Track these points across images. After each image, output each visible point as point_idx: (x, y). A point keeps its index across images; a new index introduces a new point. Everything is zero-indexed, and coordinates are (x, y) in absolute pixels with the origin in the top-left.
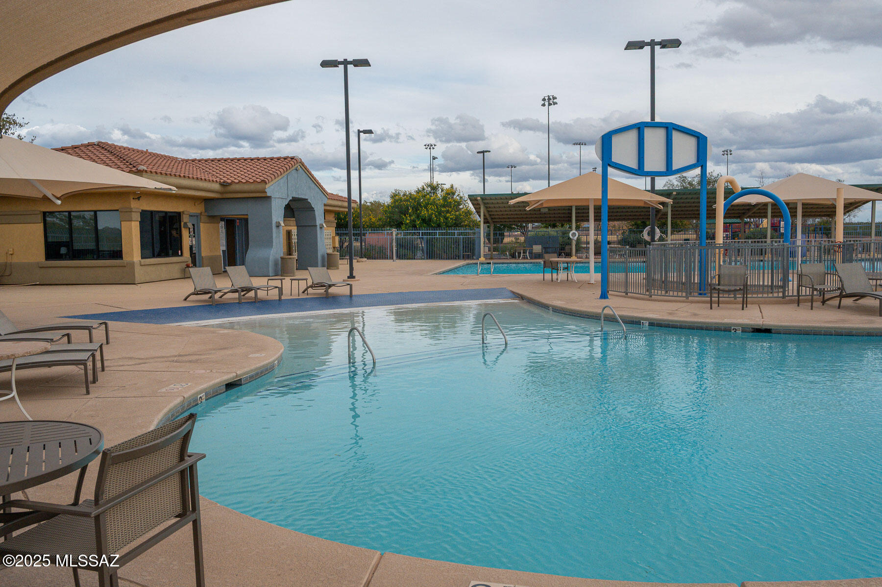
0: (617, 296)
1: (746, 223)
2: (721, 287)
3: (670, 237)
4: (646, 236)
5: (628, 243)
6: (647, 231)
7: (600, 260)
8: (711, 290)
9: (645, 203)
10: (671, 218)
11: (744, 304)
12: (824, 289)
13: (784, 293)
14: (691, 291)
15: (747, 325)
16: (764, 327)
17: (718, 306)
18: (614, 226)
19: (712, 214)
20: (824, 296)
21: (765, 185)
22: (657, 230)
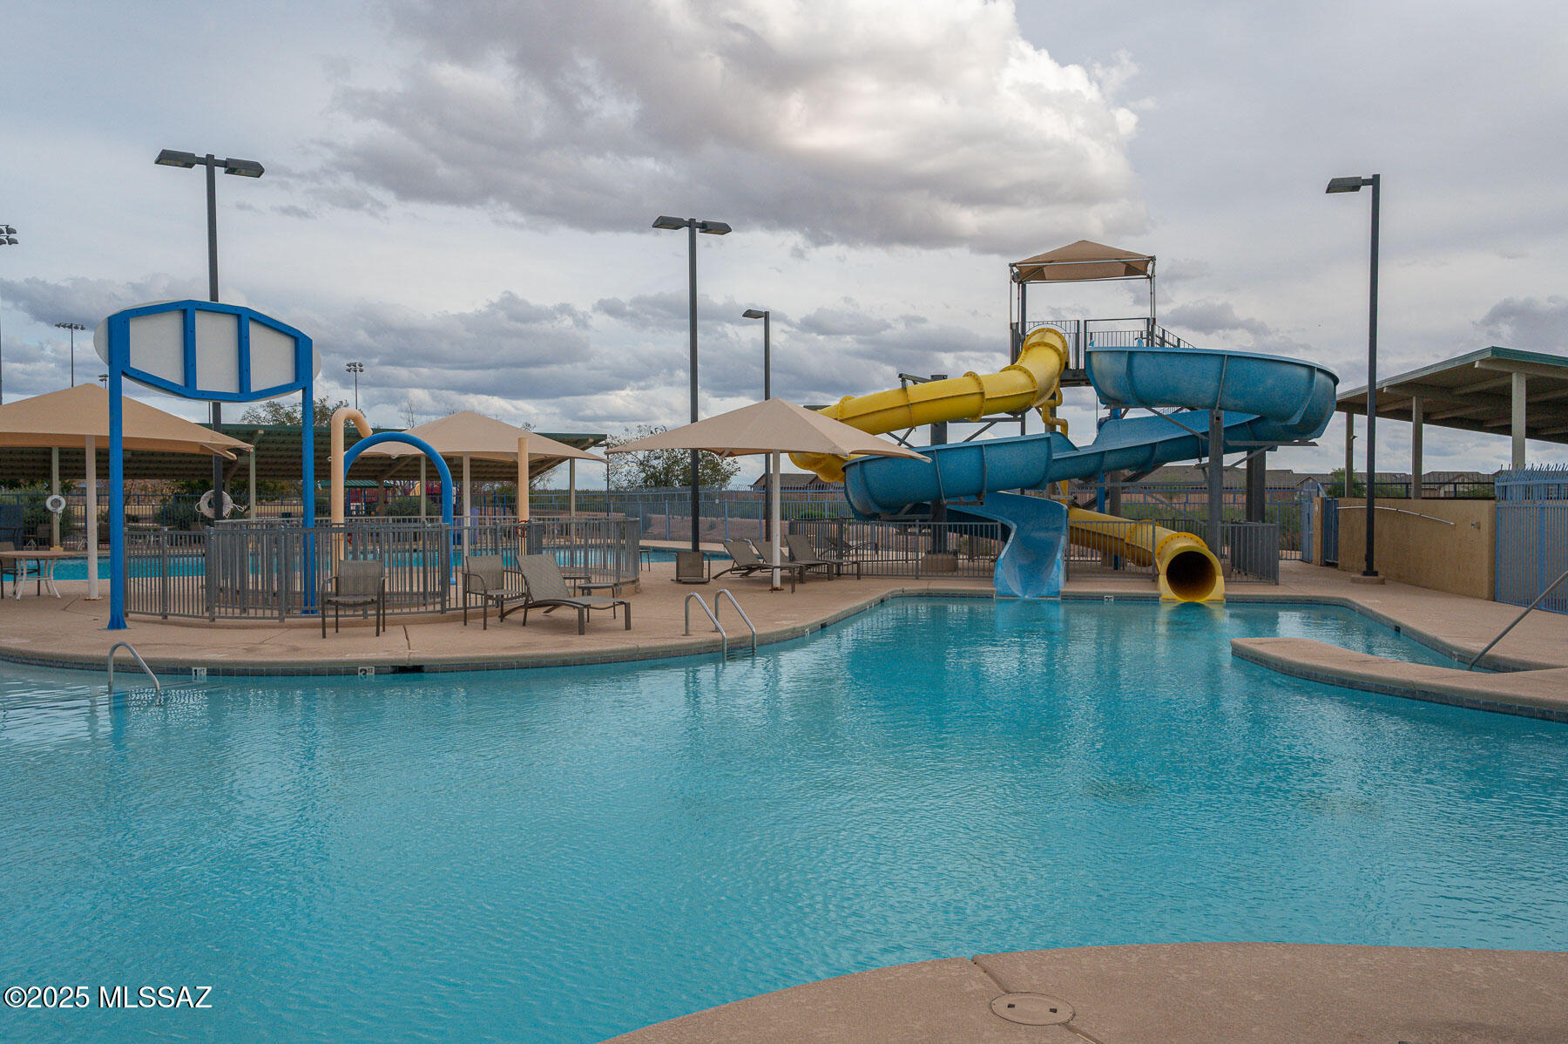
0: (145, 622)
1: (388, 488)
2: (339, 599)
3: (255, 509)
4: (204, 507)
5: (174, 520)
6: (208, 500)
7: (109, 552)
8: (324, 603)
9: (202, 447)
10: (257, 476)
11: (380, 626)
12: (502, 596)
13: (443, 604)
14: (290, 606)
15: (383, 661)
16: (411, 664)
17: (337, 631)
18: (145, 488)
19: (323, 471)
20: (502, 607)
21: (416, 426)
22: (227, 498)
